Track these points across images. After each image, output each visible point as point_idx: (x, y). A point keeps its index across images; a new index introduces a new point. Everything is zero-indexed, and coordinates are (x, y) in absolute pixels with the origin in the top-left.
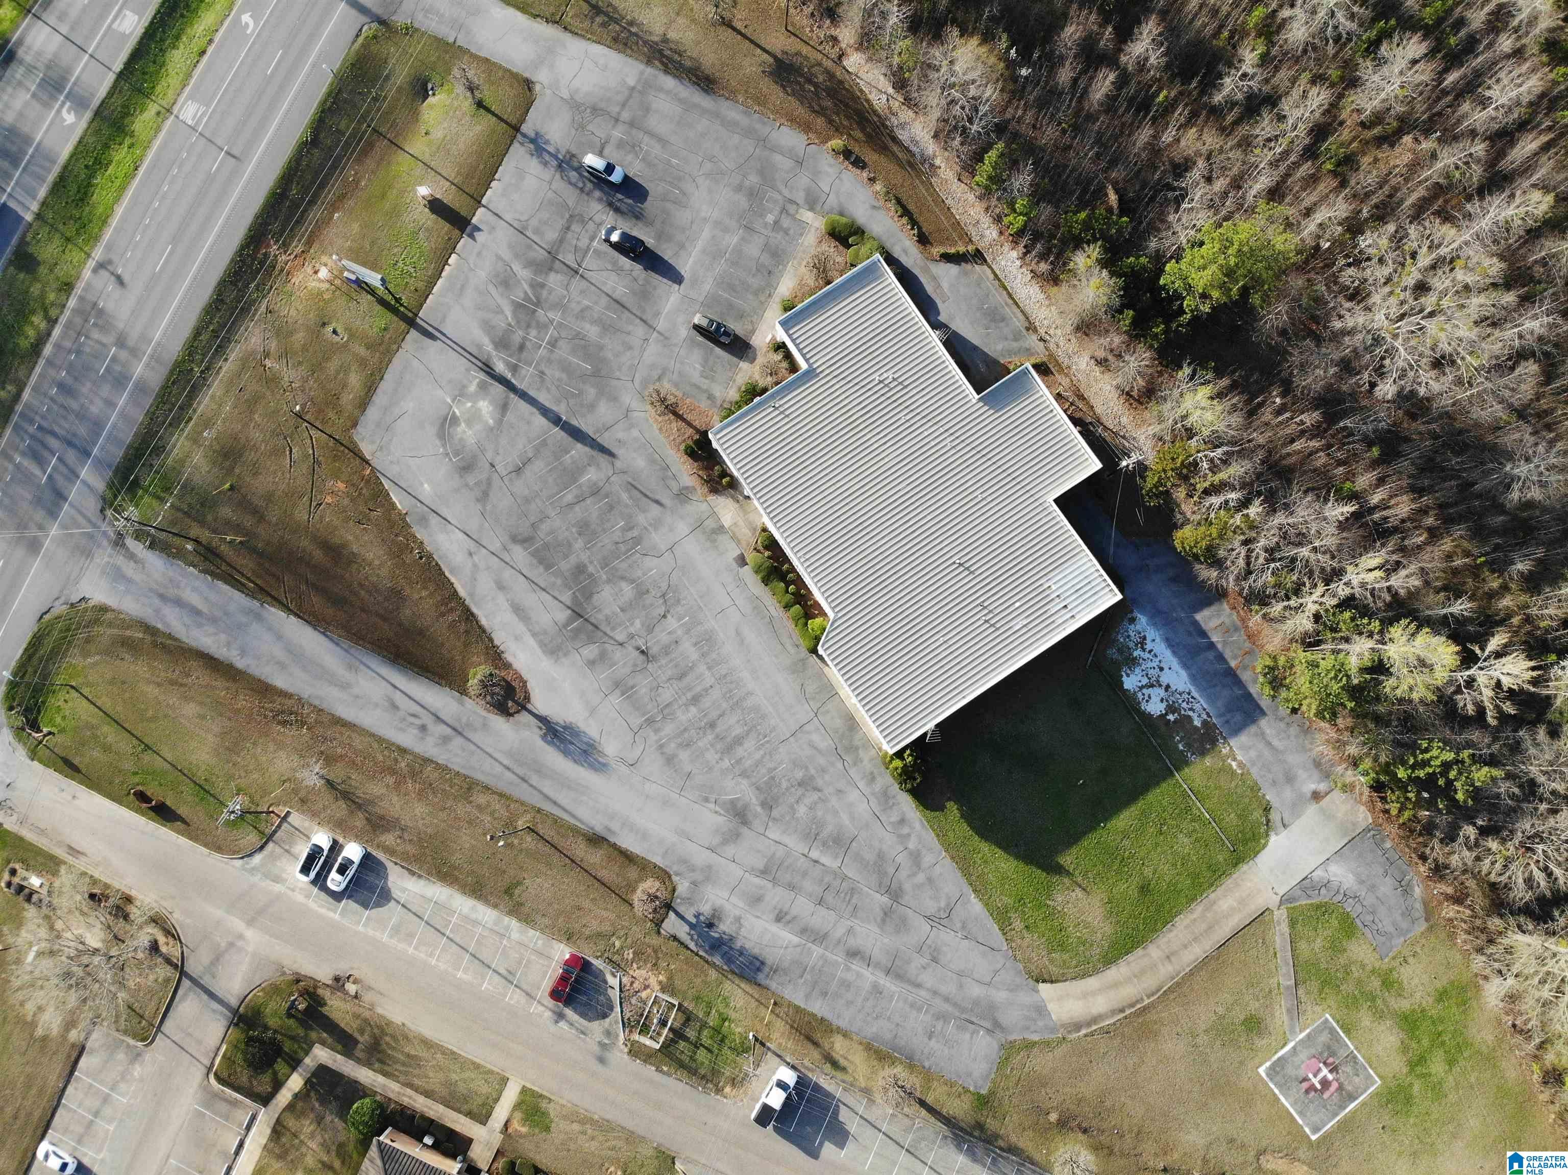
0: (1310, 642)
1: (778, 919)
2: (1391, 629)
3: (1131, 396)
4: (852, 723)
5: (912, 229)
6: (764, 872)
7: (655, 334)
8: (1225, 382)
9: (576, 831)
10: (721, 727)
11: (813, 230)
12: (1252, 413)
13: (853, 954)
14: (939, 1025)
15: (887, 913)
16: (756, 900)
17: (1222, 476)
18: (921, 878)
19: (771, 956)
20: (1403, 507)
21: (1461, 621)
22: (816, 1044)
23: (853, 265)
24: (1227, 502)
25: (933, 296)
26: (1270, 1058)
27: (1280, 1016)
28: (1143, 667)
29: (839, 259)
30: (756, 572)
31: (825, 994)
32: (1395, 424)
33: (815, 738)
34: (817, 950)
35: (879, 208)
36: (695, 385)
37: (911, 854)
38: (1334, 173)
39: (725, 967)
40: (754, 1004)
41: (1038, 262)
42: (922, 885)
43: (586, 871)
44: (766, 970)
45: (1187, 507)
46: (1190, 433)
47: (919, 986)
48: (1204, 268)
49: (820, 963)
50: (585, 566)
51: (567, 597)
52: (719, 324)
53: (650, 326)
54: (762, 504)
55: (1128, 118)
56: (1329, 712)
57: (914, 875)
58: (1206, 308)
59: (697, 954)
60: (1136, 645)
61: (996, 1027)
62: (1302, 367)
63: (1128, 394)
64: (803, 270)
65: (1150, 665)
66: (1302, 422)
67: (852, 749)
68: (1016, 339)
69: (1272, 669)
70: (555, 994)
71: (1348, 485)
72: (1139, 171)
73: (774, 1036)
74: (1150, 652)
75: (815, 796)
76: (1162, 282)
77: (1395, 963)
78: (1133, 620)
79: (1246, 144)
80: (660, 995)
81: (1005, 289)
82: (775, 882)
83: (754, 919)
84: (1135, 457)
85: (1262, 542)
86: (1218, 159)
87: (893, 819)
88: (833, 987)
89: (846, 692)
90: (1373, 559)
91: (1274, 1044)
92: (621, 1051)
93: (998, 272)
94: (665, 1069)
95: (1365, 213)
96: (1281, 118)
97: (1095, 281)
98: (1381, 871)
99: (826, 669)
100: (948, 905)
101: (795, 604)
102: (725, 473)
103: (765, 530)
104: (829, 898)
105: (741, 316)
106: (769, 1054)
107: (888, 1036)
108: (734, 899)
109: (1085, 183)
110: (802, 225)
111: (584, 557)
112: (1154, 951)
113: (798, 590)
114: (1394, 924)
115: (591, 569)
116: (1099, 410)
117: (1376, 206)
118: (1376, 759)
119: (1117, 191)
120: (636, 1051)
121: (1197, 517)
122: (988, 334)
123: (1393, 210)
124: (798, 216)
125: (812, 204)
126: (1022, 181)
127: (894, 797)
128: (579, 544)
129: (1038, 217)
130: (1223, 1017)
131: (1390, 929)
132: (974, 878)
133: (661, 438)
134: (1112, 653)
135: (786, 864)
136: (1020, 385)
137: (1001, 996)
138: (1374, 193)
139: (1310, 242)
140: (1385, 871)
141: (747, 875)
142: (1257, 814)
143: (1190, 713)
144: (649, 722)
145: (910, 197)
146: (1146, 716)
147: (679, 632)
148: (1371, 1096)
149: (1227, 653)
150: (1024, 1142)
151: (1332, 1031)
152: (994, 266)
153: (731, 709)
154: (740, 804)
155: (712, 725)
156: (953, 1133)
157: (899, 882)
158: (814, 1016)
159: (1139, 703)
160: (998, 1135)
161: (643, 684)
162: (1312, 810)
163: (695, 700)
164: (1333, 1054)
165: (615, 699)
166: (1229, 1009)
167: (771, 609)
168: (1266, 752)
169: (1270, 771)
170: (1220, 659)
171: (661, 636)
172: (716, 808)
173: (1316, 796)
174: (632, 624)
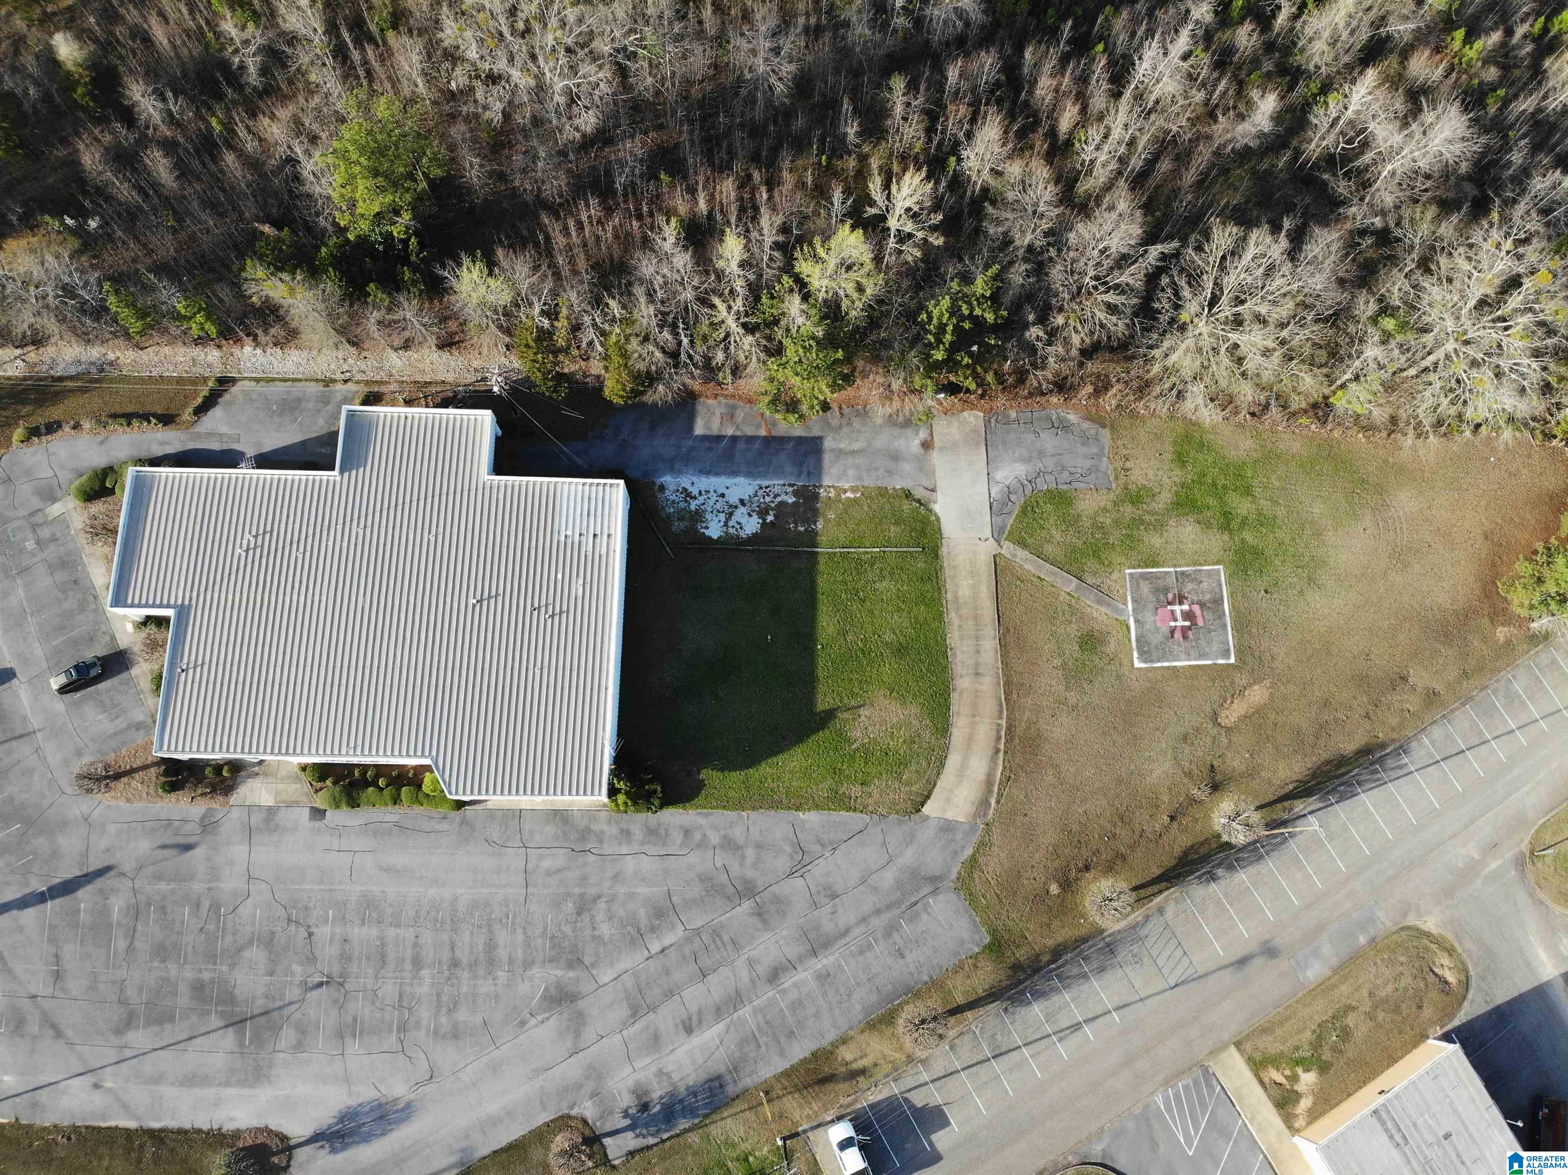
1: (689, 1030)
2: (798, 269)
4: (559, 816)
5: (149, 422)
6: (635, 1014)
10: (463, 955)
11: (72, 513)
13: (774, 976)
14: (896, 937)
15: (759, 913)
16: (655, 1041)
18: (750, 853)
19: (719, 1063)
22: (831, 1078)
25: (225, 447)
26: (1131, 650)
27: (1099, 613)
28: (709, 509)
30: (338, 807)
31: (791, 1034)
33: (546, 864)
34: (745, 1012)
35: (107, 438)
36: (115, 733)
37: (722, 847)
39: (696, 1121)
40: (751, 1115)
41: (269, 335)
42: (758, 856)
44: (729, 1078)
47: (847, 931)
49: (760, 1017)
50: (199, 980)
51: (215, 1022)
52: (74, 667)
54: (280, 753)
56: (839, 378)
57: (743, 857)
59: (664, 1141)
60: (686, 501)
61: (935, 881)
64: (93, 547)
65: (711, 502)
67: (585, 834)
68: (327, 403)
69: (775, 401)
73: (798, 1115)
74: (700, 493)
75: (602, 905)
77: (1122, 481)
78: (662, 488)
81: (273, 380)
82: (652, 1009)
83: (672, 1058)
87: (679, 842)
88: (790, 1020)
89: (525, 801)
91: (1120, 636)
93: (254, 375)
98: (1031, 437)
99: (489, 805)
100: (792, 844)
101: (398, 791)
102: (218, 768)
103: (304, 768)
104: (706, 962)
105: (90, 640)
106: (809, 1134)
107: (874, 998)
108: (638, 1064)
110: (63, 518)
111: (189, 974)
112: (963, 683)
113: (388, 776)
114: (1085, 457)
115: (206, 976)
116: (448, 378)
122: (301, 424)
124: (50, 517)
125: (51, 497)
127: (659, 825)
128: (173, 970)
130: (1064, 664)
131: (1089, 463)
132: (785, 801)
133: (137, 805)
134: (677, 526)
135: (643, 985)
137: (909, 857)
140: (1036, 432)
141: (625, 1033)
142: (906, 506)
143: (779, 499)
144: (403, 1028)
145: (121, 403)
146: (753, 539)
147: (338, 930)
148: (1229, 583)
149: (749, 431)
150: (1062, 934)
151: (1144, 577)
152: (246, 375)
153: (454, 930)
154: (553, 991)
155: (455, 964)
156: (1009, 998)
157: (741, 878)
158: (804, 1061)
159: (738, 536)
160: (1038, 955)
161: (360, 1007)
162: (936, 458)
163: (417, 963)
164: (1166, 590)
165: (353, 1048)
166: (1061, 654)
167: (388, 818)
168: (859, 460)
169: (877, 469)
170: (750, 439)
171: (328, 952)
172: (540, 1018)
173: (927, 445)
174: (293, 974)
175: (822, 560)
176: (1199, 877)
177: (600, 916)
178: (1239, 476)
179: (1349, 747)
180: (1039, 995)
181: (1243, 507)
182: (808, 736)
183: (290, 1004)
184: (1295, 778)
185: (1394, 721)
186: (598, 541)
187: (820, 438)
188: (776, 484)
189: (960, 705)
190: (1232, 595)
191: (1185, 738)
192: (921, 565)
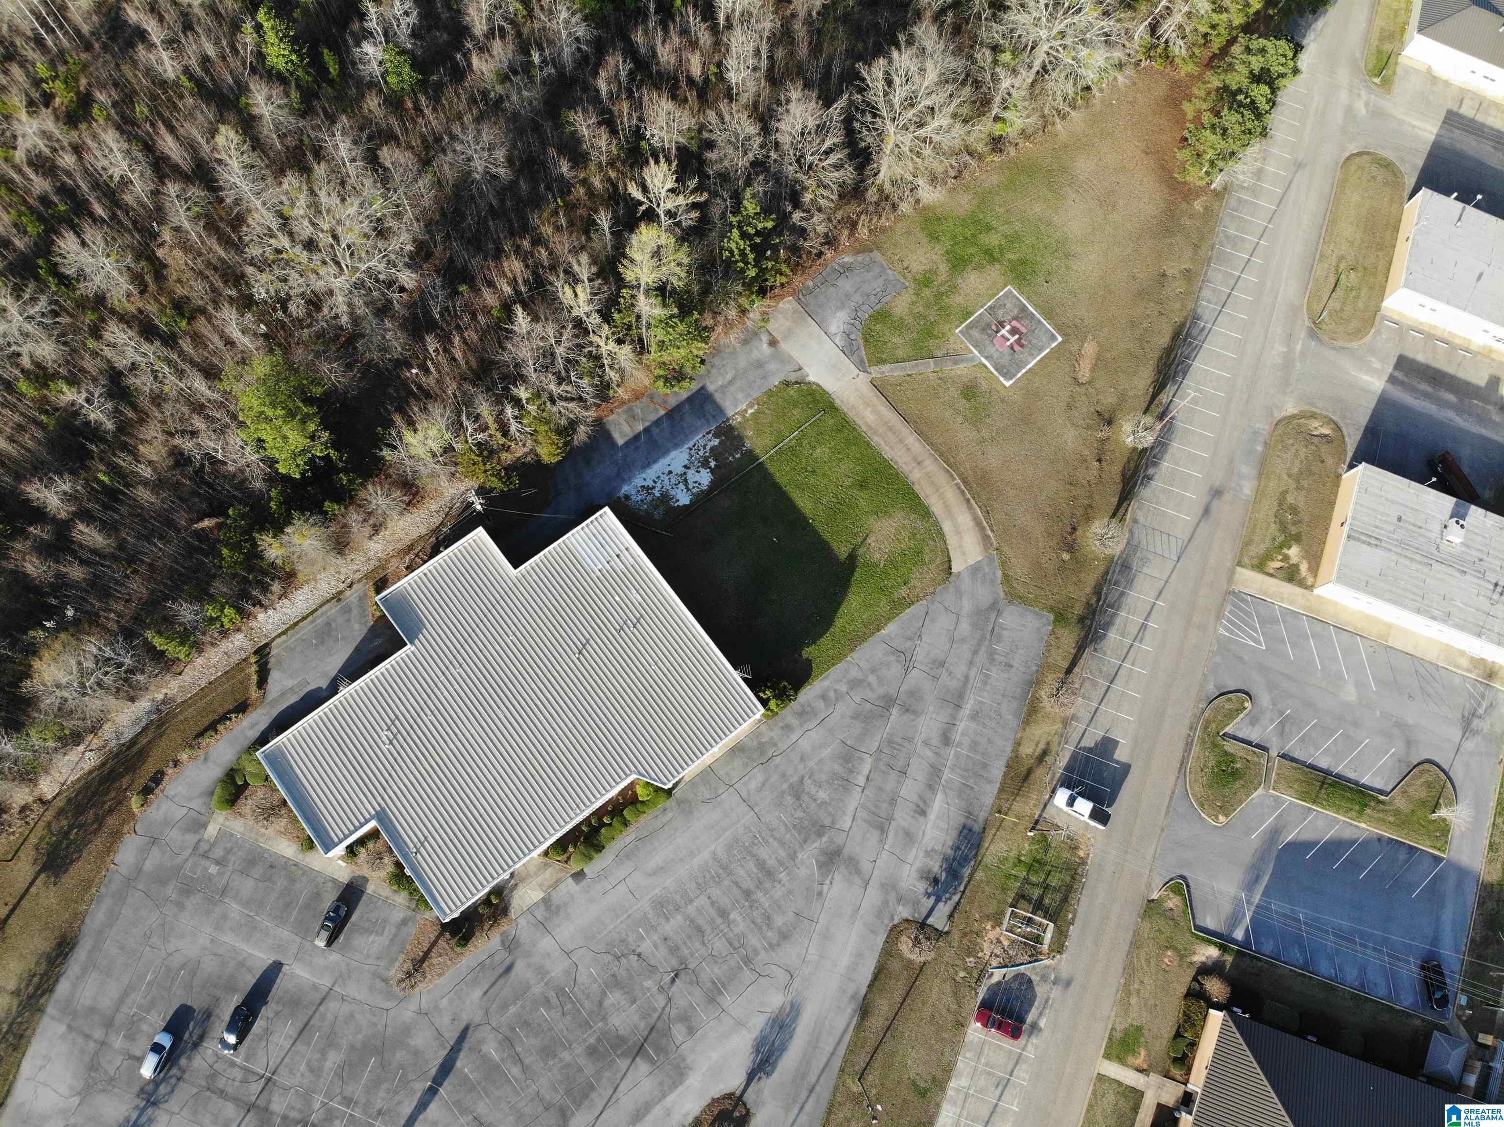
0: (641, 348)
1: (923, 813)
2: (628, 279)
3: (410, 502)
4: (736, 750)
5: (230, 719)
6: (883, 830)
7: (336, 988)
8: (398, 419)
9: (859, 1027)
10: (748, 884)
11: (228, 823)
12: (428, 395)
13: (946, 740)
14: (998, 658)
15: (906, 709)
16: (909, 837)
17: (490, 421)
18: (872, 679)
19: (958, 819)
20: (515, 266)
21: (616, 221)
22: (1029, 772)
23: (267, 778)
24: (516, 417)
25: (302, 694)
26: (997, 378)
27: (961, 370)
28: (669, 487)
29: (260, 793)
30: (591, 859)
31: (985, 766)
32: (438, 272)
33: (753, 785)
34: (947, 774)
35: (207, 754)
36: (392, 940)
37: (852, 689)
38: (191, 319)
39: (972, 863)
40: (1001, 833)
41: (271, 592)
42: (878, 678)
43: (897, 1014)
44: (970, 822)
45: (519, 451)
46: (448, 449)
47: (967, 678)
48: (285, 438)
49: (958, 770)
50: (589, 1047)
51: (623, 1064)
52: (326, 919)
53: (328, 993)
54: (520, 859)
55: (124, 510)
56: (702, 333)
57: (870, 685)
58: (325, 435)
59: (963, 892)
60: (650, 494)
61: (994, 608)
62: (384, 349)
63: (408, 505)
64: (270, 832)
65: (667, 482)
66: (436, 350)
67: (761, 748)
68: (350, 610)
69: (666, 380)
70: (1015, 1033)
71: (495, 312)
72: (181, 499)
73: (1028, 811)
74: (655, 482)
76: (298, 476)
77: (909, 277)
78: (627, 497)
79: (158, 399)
80: (1005, 927)
81: (296, 624)
82: (890, 819)
83: (926, 838)
84: (473, 498)
85: (553, 387)
86: (171, 425)
88: (978, 757)
89: (707, 759)
90: (566, 294)
91: (984, 374)
92: (1060, 961)
93: (279, 631)
94: (1070, 916)
95: (233, 293)
96: (134, 366)
97: (296, 539)
98: (832, 289)
99: (687, 778)
100: (893, 653)
101: (623, 815)
102: (488, 901)
103: (546, 853)
104: (900, 764)
105: (317, 896)
106: (1044, 815)
107: (1014, 704)
108: (910, 859)
109: (191, 550)
110: (223, 834)
111: (580, 1048)
112: (915, 475)
113: (608, 813)
114: (876, 279)
115: (592, 1040)
116: (423, 530)
117: (226, 282)
118: (740, 294)
119: (201, 519)
120: (1058, 947)
121: (529, 443)
122: (343, 638)
123: (229, 267)
124: (212, 840)
125: (199, 825)
126: (186, 612)
127: (803, 706)
128: (566, 1056)
129: (223, 595)
131: (881, 281)
132: (867, 631)
133: (449, 973)
134: (657, 514)
135: (873, 809)
136: (400, 606)
137: (967, 605)
138: (212, 284)
139: (261, 342)
140: (833, 285)
141: (886, 847)
142: (792, 392)
143: (708, 447)
144: (747, 961)
145: (195, 722)
146: (713, 485)
147: (655, 937)
148: (1021, 293)
149: (653, 417)
150: (1091, 580)
151: (969, 327)
152: (273, 635)
153: (730, 874)
154: (822, 859)
155: (747, 894)
156: (1091, 642)
157: (878, 698)
158: (1005, 775)
159: (702, 491)
160: (1088, 603)
161: (711, 972)
162: (784, 346)
163: (723, 913)
164: (989, 326)
165: (727, 1000)
166: (958, 412)
167: (628, 839)
168: (739, 384)
169: (754, 382)
170: (657, 423)
171: (660, 956)
172: (828, 882)
173: (773, 343)
174: (649, 989)
175: (768, 466)
176: (1142, 483)
177: (813, 790)
178: (977, 222)
179: (1164, 340)
180: (1107, 626)
181: (993, 240)
182: (849, 581)
183: (663, 1009)
184: (1149, 382)
185: (1177, 306)
186: (622, 557)
187: (703, 388)
188: (698, 438)
189: (924, 490)
190: (1028, 299)
191: (1069, 407)
192: (831, 422)
